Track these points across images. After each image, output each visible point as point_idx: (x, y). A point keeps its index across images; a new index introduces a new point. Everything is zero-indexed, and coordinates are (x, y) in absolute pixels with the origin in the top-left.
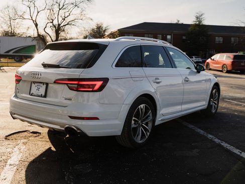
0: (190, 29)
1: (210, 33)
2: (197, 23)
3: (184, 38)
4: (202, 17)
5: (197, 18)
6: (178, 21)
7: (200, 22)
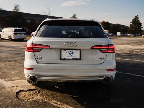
0: (11, 14)
1: (24, 17)
2: (16, 10)
3: (8, 19)
4: (18, 7)
5: (15, 7)
6: (1, 8)
7: (17, 10)
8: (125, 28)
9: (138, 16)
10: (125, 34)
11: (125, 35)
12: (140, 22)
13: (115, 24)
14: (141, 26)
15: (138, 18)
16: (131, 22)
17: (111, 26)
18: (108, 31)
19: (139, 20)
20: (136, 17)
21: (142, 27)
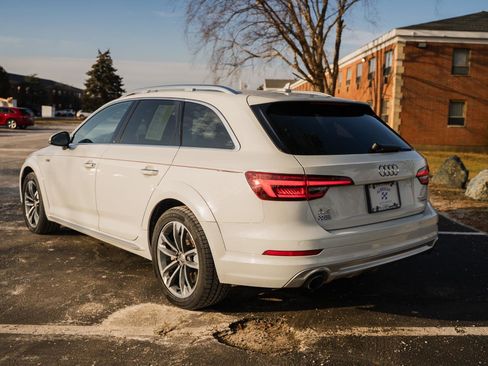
8: (60, 92)
9: (108, 53)
10: (65, 112)
11: (64, 115)
12: (116, 73)
13: (28, 77)
14: (121, 87)
15: (110, 61)
16: (90, 73)
17: (11, 81)
18: (15, 101)
19: (114, 66)
20: (103, 56)
21: (124, 91)
